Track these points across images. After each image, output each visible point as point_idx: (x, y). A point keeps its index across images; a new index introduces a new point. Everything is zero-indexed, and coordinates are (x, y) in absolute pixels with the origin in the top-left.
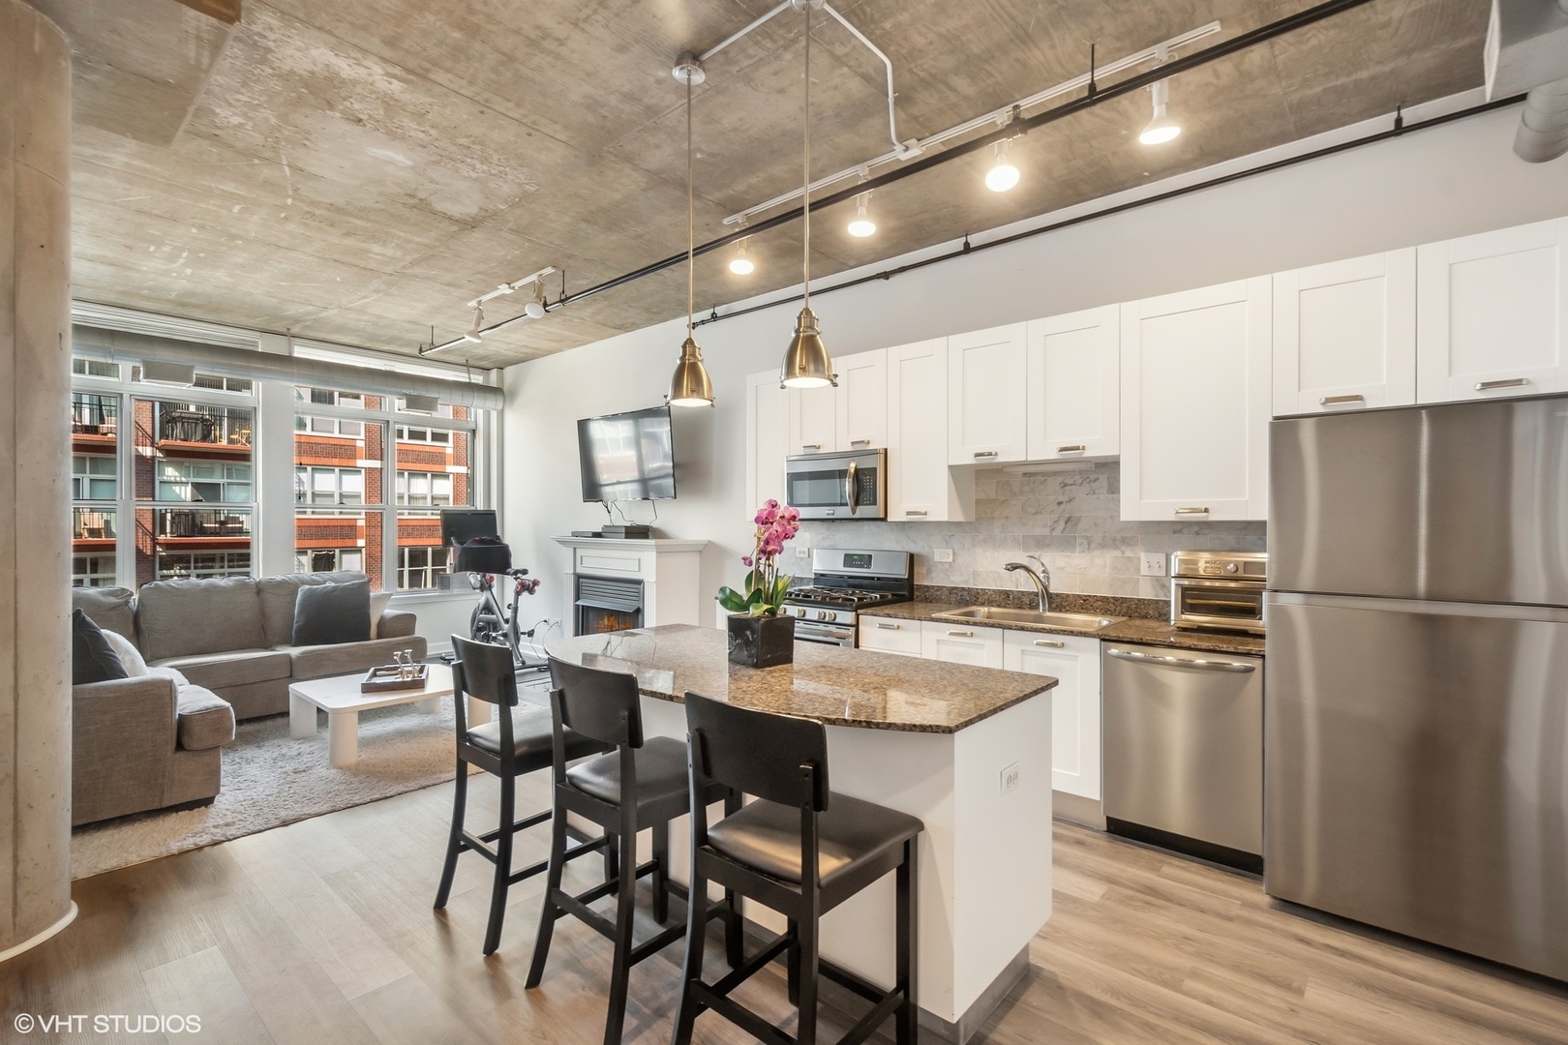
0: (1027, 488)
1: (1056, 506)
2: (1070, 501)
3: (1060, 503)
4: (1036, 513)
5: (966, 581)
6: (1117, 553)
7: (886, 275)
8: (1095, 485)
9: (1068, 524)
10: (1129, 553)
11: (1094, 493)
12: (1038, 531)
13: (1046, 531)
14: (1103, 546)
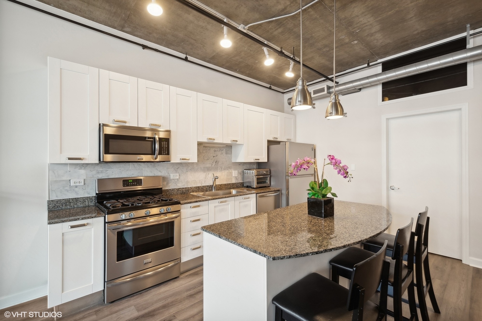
0: (204, 151)
1: (213, 158)
2: (216, 156)
3: (214, 157)
4: (207, 160)
5: (184, 185)
6: (228, 171)
7: (144, 47)
8: (223, 152)
9: (216, 163)
10: (230, 171)
11: (222, 154)
12: (208, 165)
13: (210, 165)
14: (225, 169)
